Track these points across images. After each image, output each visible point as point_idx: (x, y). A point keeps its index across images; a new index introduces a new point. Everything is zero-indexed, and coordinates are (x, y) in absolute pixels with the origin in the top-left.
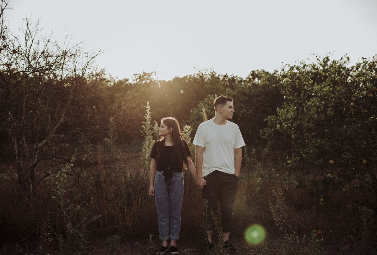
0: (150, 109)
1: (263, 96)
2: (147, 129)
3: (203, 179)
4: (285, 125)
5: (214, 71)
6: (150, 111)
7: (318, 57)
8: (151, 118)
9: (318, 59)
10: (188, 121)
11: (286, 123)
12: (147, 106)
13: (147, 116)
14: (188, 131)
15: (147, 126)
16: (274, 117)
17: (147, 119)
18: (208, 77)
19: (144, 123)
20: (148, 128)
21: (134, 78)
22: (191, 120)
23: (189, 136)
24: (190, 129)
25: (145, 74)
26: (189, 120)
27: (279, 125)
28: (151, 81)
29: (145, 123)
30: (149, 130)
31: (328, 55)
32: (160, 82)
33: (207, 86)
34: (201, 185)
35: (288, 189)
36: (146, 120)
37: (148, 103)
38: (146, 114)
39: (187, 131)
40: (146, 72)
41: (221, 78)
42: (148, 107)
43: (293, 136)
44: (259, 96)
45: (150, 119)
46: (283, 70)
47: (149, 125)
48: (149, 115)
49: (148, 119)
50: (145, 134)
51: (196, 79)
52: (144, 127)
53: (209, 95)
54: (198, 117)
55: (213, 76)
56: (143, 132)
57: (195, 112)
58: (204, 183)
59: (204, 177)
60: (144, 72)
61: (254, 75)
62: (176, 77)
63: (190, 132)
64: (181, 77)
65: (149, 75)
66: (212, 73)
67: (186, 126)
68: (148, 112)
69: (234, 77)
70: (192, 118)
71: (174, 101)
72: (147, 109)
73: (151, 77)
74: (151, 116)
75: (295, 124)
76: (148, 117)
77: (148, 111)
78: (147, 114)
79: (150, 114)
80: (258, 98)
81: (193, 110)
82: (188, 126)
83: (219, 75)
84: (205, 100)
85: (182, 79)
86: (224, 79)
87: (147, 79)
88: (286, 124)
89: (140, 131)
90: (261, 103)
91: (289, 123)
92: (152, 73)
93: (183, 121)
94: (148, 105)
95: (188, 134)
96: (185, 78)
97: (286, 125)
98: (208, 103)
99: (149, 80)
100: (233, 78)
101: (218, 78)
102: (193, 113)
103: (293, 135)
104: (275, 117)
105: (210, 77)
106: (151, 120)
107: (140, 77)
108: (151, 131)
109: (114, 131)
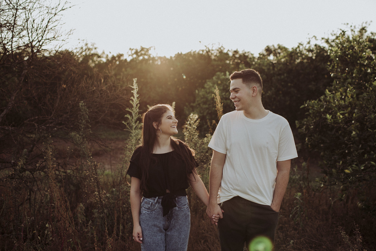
0: (137, 90)
1: (285, 75)
2: (133, 120)
3: (219, 207)
4: (341, 116)
5: (223, 46)
6: (138, 93)
7: (353, 28)
8: (139, 103)
9: (352, 30)
10: (192, 104)
11: (342, 112)
12: (133, 86)
13: (133, 101)
14: (195, 122)
15: (134, 115)
16: (316, 102)
17: (133, 105)
18: (215, 53)
19: (129, 110)
20: (135, 118)
21: (130, 53)
22: (196, 103)
23: (195, 129)
24: (197, 119)
25: (142, 49)
26: (194, 102)
27: (331, 116)
28: (149, 56)
29: (131, 111)
30: (136, 122)
31: (364, 25)
32: (160, 58)
33: (216, 63)
34: (214, 219)
35: (334, 203)
36: (131, 107)
37: (135, 80)
38: (132, 98)
39: (192, 122)
40: (143, 47)
41: (231, 54)
42: (135, 86)
43: (354, 133)
44: (280, 75)
45: (137, 104)
46: (309, 43)
47: (136, 113)
48: (136, 98)
49: (135, 105)
50: (131, 127)
51: (202, 55)
52: (129, 117)
53: (218, 73)
54: (205, 100)
55: (221, 52)
56: (128, 124)
57: (201, 94)
58: (218, 214)
59: (220, 204)
60: (141, 47)
61: (269, 50)
62: (178, 53)
63: (197, 124)
64: (184, 53)
65: (148, 50)
66: (220, 48)
67: (191, 115)
68: (136, 95)
69: (245, 53)
70: (198, 101)
71: (176, 80)
72: (133, 89)
73: (150, 52)
74: (139, 101)
75: (356, 115)
76: (135, 101)
77: (135, 92)
78: (134, 97)
79: (138, 98)
80: (279, 77)
81: (198, 90)
82: (194, 115)
83: (228, 50)
84: (213, 79)
85: (185, 55)
86: (234, 55)
87: (145, 54)
88: (341, 114)
89: (123, 122)
90: (283, 83)
91: (346, 113)
92: (150, 48)
93: (187, 104)
94: (134, 83)
95: (194, 126)
96: (189, 54)
97: (343, 115)
98: (217, 82)
99: (147, 55)
100: (244, 55)
101: (227, 54)
102: (198, 94)
103: (355, 131)
104: (318, 102)
105: (218, 52)
106: (139, 107)
107: (136, 53)
108: (139, 123)
109: (87, 122)
